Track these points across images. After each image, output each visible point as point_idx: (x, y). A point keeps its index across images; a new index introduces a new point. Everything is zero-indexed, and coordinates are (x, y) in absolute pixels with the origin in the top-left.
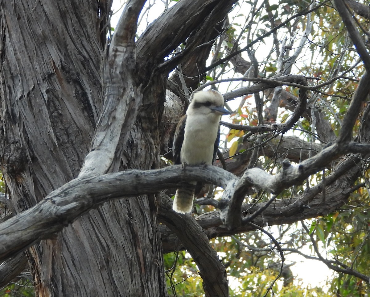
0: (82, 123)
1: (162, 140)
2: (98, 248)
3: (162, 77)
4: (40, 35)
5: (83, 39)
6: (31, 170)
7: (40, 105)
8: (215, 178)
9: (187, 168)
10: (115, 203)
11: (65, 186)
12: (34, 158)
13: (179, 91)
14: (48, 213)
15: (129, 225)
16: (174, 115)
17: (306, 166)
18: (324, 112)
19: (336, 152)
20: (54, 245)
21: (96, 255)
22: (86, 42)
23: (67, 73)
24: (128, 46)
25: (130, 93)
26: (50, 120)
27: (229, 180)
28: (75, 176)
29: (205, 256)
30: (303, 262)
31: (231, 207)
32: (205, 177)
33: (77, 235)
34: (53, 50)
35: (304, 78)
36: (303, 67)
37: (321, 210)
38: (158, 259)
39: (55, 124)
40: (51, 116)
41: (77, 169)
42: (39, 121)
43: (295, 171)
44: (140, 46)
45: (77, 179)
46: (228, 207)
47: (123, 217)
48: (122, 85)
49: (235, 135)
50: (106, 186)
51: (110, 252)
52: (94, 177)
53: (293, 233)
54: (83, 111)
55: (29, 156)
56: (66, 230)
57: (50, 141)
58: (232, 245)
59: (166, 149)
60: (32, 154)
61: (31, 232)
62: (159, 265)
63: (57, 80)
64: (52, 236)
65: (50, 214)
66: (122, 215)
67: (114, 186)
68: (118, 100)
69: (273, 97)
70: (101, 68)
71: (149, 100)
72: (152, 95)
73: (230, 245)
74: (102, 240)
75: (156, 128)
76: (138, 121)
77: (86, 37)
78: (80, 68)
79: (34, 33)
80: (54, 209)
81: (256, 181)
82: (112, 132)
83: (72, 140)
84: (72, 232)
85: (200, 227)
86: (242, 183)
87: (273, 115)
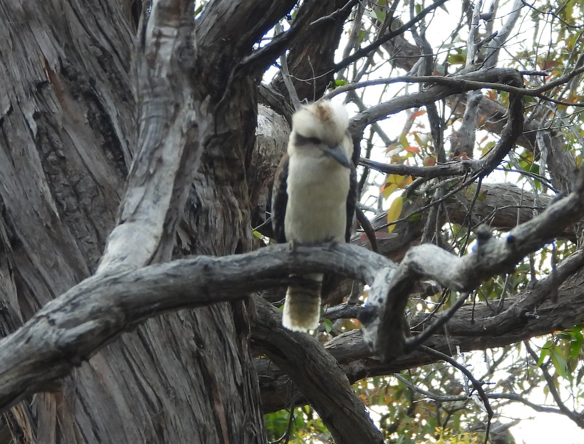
0: (104, 173)
1: (254, 198)
2: (141, 406)
3: (250, 81)
4: (19, 11)
5: (100, 15)
6: (10, 264)
7: (22, 142)
8: (352, 266)
9: (300, 249)
10: (171, 320)
11: (73, 291)
12: (16, 242)
13: (283, 107)
14: (42, 343)
15: (198, 359)
16: (276, 151)
17: (521, 238)
18: (562, 136)
19: (576, 210)
20: (58, 403)
21: (137, 418)
22: (105, 22)
23: (71, 80)
24: (182, 25)
25: (189, 113)
26: (43, 168)
27: (379, 268)
28: (92, 272)
29: (345, 413)
30: (533, 418)
31: (383, 319)
32: (333, 266)
33: (101, 382)
34: (44, 38)
35: (516, 73)
36: (520, 51)
37: (559, 320)
38: (254, 423)
39: (53, 177)
40: (45, 163)
41: (96, 258)
42: (22, 172)
43: (499, 248)
44: (207, 26)
45: (94, 277)
46: (378, 319)
47: (186, 345)
48: (172, 99)
49: (396, 186)
50: (149, 289)
51: (163, 413)
52: (126, 273)
53: (513, 365)
54: (104, 151)
55: (6, 239)
56: (79, 374)
57: (45, 208)
58: (399, 393)
59: (263, 216)
60: (11, 235)
61: (11, 379)
62: (255, 432)
63: (53, 94)
64: (51, 386)
65: (47, 344)
66: (184, 341)
67: (164, 288)
68: (167, 126)
69: (466, 112)
70: (132, 69)
71: (226, 125)
72: (231, 116)
73: (395, 391)
74: (149, 391)
75: (241, 178)
76: (207, 165)
77: (104, 11)
78: (95, 70)
79: (6, 7)
80: (53, 336)
81: (429, 269)
82: (157, 188)
83: (85, 205)
84: (91, 377)
85: (332, 360)
86: (402, 274)
87: (467, 146)
